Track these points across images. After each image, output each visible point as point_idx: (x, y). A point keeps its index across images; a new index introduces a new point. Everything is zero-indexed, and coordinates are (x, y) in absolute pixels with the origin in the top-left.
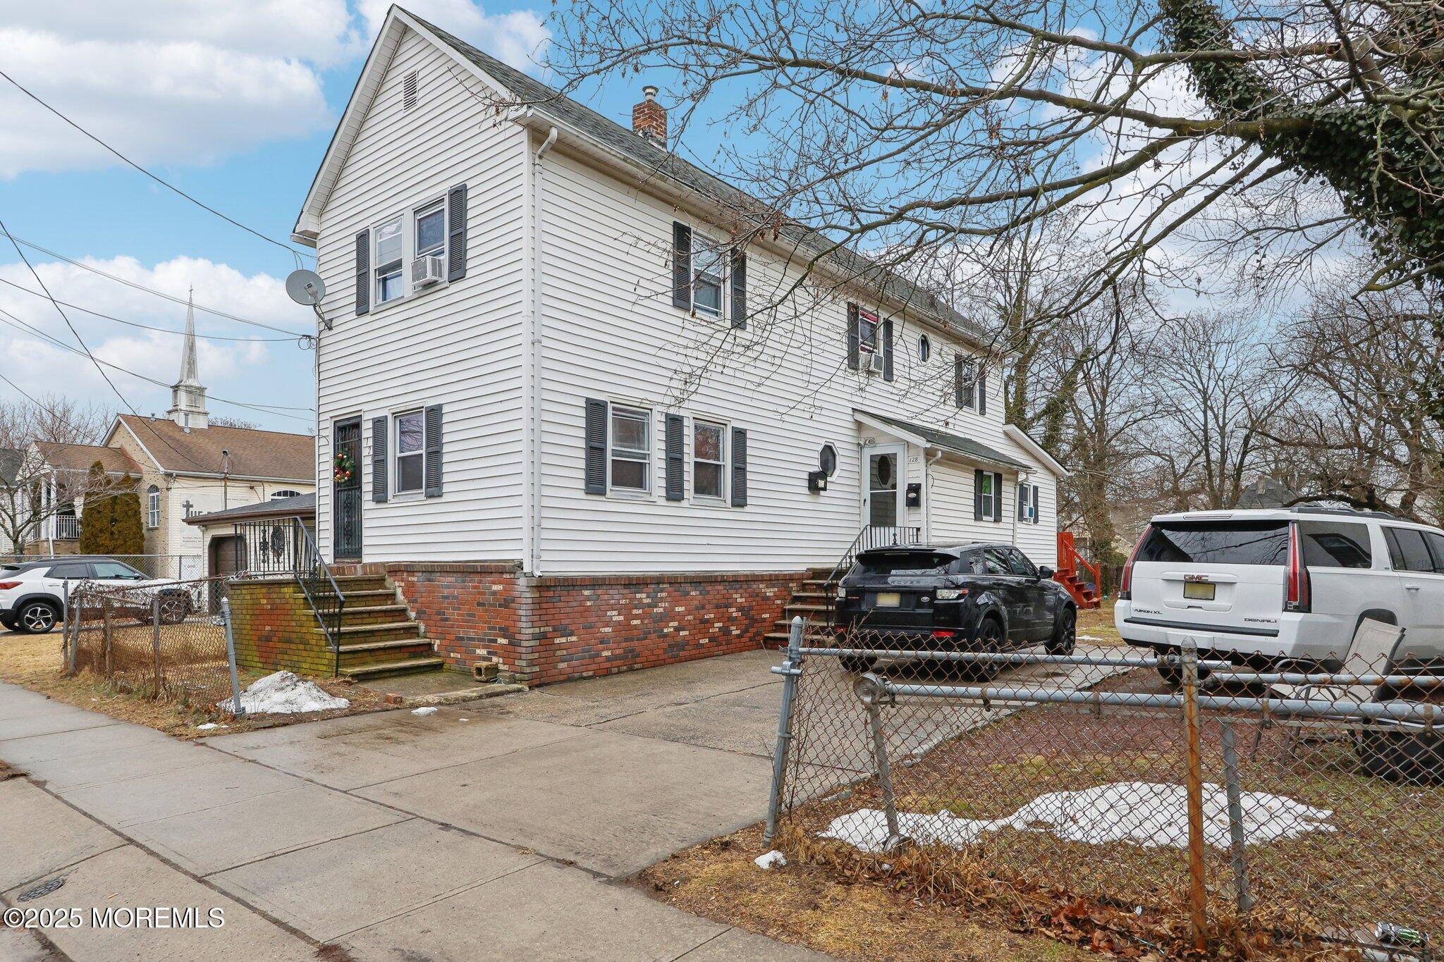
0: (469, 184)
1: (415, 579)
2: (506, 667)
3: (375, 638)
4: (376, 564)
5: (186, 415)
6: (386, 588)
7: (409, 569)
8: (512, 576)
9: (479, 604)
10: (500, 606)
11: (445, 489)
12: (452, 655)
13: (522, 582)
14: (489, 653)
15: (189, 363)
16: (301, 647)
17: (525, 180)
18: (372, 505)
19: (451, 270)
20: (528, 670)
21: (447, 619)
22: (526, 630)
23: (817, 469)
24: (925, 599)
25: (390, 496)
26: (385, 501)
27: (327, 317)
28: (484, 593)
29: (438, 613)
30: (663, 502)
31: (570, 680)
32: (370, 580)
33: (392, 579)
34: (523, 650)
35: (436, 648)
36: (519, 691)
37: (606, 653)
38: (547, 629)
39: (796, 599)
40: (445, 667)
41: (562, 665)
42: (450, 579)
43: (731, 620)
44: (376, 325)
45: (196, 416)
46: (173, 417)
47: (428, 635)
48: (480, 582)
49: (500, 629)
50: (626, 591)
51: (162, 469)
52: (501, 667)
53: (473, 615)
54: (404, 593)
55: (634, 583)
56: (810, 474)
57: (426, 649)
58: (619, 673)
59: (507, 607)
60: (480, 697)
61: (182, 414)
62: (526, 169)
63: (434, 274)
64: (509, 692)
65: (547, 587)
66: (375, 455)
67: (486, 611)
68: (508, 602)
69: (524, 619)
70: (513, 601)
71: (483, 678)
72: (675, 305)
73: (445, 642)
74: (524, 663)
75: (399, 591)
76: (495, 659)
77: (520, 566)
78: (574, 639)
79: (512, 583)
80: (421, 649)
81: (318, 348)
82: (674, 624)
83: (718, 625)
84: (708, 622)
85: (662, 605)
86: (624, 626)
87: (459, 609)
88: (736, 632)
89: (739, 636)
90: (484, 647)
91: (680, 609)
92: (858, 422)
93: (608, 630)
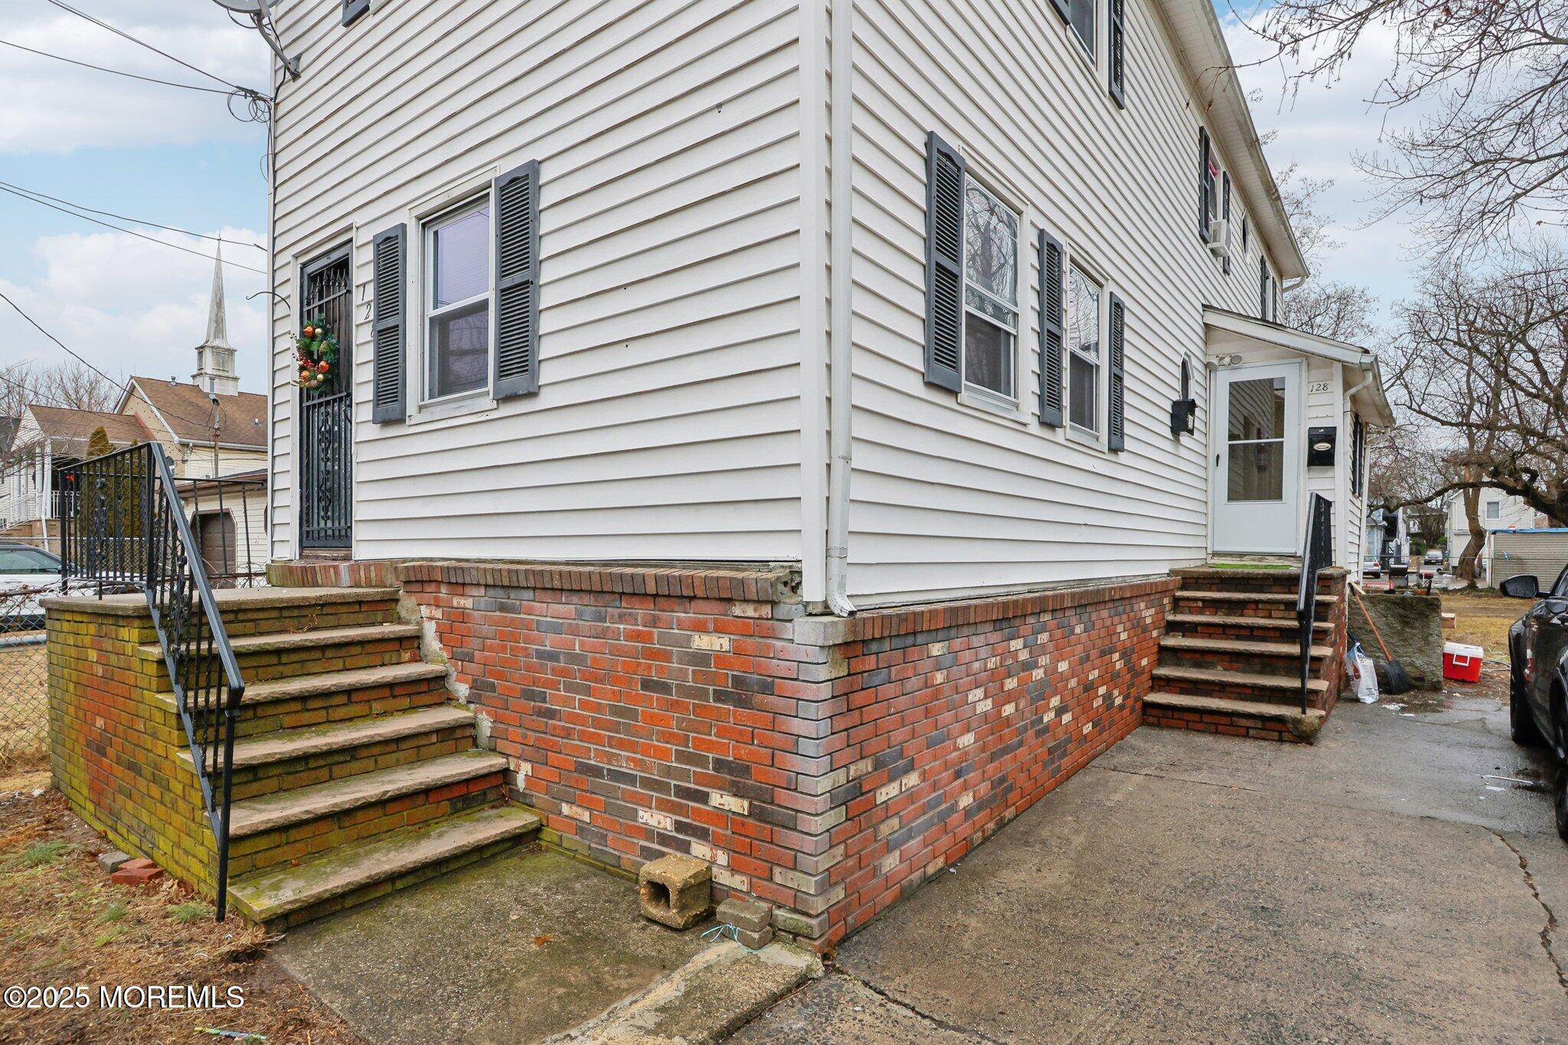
1: (468, 603)
2: (739, 882)
4: (378, 564)
5: (212, 379)
6: (400, 621)
8: (766, 611)
9: (647, 685)
10: (719, 696)
11: (547, 374)
12: (566, 809)
13: (803, 632)
14: (679, 827)
15: (217, 321)
18: (372, 431)
21: (551, 714)
22: (815, 777)
23: (1176, 397)
25: (411, 408)
26: (400, 420)
28: (666, 656)
29: (530, 695)
30: (1034, 427)
32: (360, 603)
33: (414, 600)
35: (521, 782)
36: (801, 984)
37: (966, 800)
38: (866, 766)
40: (547, 841)
41: (891, 862)
42: (562, 610)
43: (1114, 677)
45: (225, 381)
46: (198, 381)
47: (501, 745)
48: (654, 622)
49: (719, 765)
51: (178, 439)
52: (723, 880)
53: (632, 714)
54: (441, 636)
55: (1007, 615)
56: (1175, 404)
57: (502, 790)
58: (985, 840)
59: (742, 702)
61: (207, 379)
64: (777, 1000)
65: (873, 644)
66: (380, 316)
67: (674, 706)
68: (748, 690)
69: (807, 747)
70: (767, 688)
71: (672, 915)
73: (544, 771)
74: (810, 885)
75: (430, 630)
76: (701, 854)
77: (792, 581)
78: (912, 780)
79: (764, 629)
80: (488, 790)
81: (274, 121)
82: (1055, 701)
83: (1102, 690)
84: (1089, 688)
85: (1044, 660)
86: (995, 723)
87: (588, 691)
88: (1118, 701)
89: (1122, 707)
90: (664, 806)
91: (1063, 666)
92: (1207, 327)
93: (967, 740)
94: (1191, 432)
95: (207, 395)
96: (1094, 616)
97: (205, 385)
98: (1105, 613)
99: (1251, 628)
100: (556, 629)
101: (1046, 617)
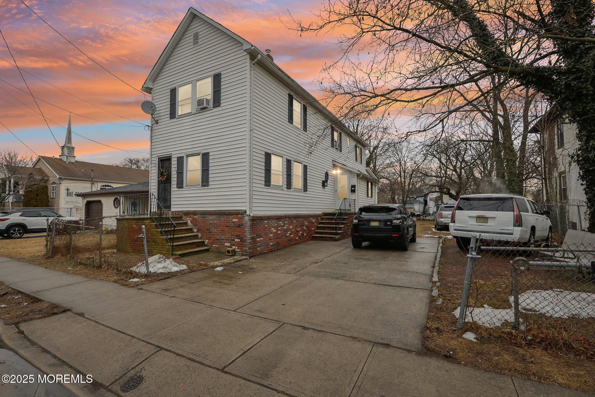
0: (222, 73)
1: (197, 217)
2: (239, 250)
3: (183, 240)
4: (175, 212)
5: (67, 157)
6: (183, 220)
7: (195, 213)
8: (242, 216)
9: (226, 226)
10: (236, 227)
11: (210, 183)
12: (214, 245)
13: (247, 218)
14: (231, 245)
15: (69, 138)
16: (154, 244)
17: (248, 72)
18: (176, 189)
19: (214, 104)
20: (248, 251)
21: (212, 232)
22: (248, 236)
23: (324, 180)
24: (389, 223)
25: (184, 186)
26: (182, 187)
27: (156, 119)
28: (229, 222)
29: (208, 230)
30: (286, 189)
31: (261, 254)
32: (177, 217)
33: (186, 217)
34: (247, 243)
35: (206, 243)
36: (246, 259)
37: (271, 244)
38: (255, 235)
39: (320, 223)
40: (210, 250)
41: (259, 249)
42: (214, 217)
43: (304, 230)
44: (178, 123)
45: (71, 158)
46: (62, 157)
47: (202, 238)
48: (227, 218)
49: (236, 236)
50: (276, 221)
51: (58, 176)
52: (237, 250)
53: (224, 231)
54: (191, 222)
55: (279, 218)
56: (323, 181)
57: (202, 244)
58: (275, 250)
59: (239, 227)
60: (234, 262)
61: (65, 157)
62: (248, 68)
63: (207, 104)
64: (243, 260)
65: (256, 220)
66: (178, 170)
67: (230, 229)
68: (240, 226)
69: (247, 232)
70: (242, 225)
71: (230, 254)
72: (289, 122)
73: (210, 241)
74: (247, 249)
75: (189, 222)
76: (234, 247)
77: (245, 212)
78: (262, 239)
79: (242, 218)
80: (199, 244)
81: (152, 130)
82: (289, 232)
83: (301, 232)
84: (298, 231)
85: (286, 226)
86: (276, 234)
87: (217, 228)
88: (305, 235)
89: (306, 236)
90: (228, 243)
91: (291, 227)
92: (334, 165)
93: (272, 235)
94: (327, 186)
95: (65, 162)
96: (299, 220)
97: (64, 159)
98: (301, 219)
99: (332, 223)
100: (212, 220)
101: (287, 219)
